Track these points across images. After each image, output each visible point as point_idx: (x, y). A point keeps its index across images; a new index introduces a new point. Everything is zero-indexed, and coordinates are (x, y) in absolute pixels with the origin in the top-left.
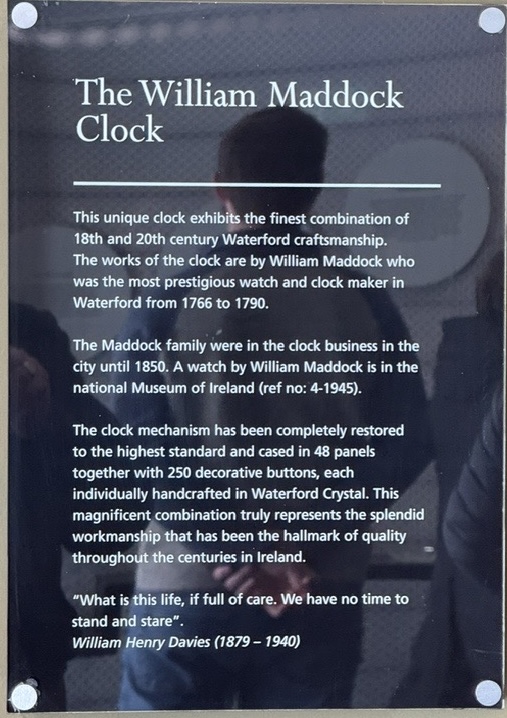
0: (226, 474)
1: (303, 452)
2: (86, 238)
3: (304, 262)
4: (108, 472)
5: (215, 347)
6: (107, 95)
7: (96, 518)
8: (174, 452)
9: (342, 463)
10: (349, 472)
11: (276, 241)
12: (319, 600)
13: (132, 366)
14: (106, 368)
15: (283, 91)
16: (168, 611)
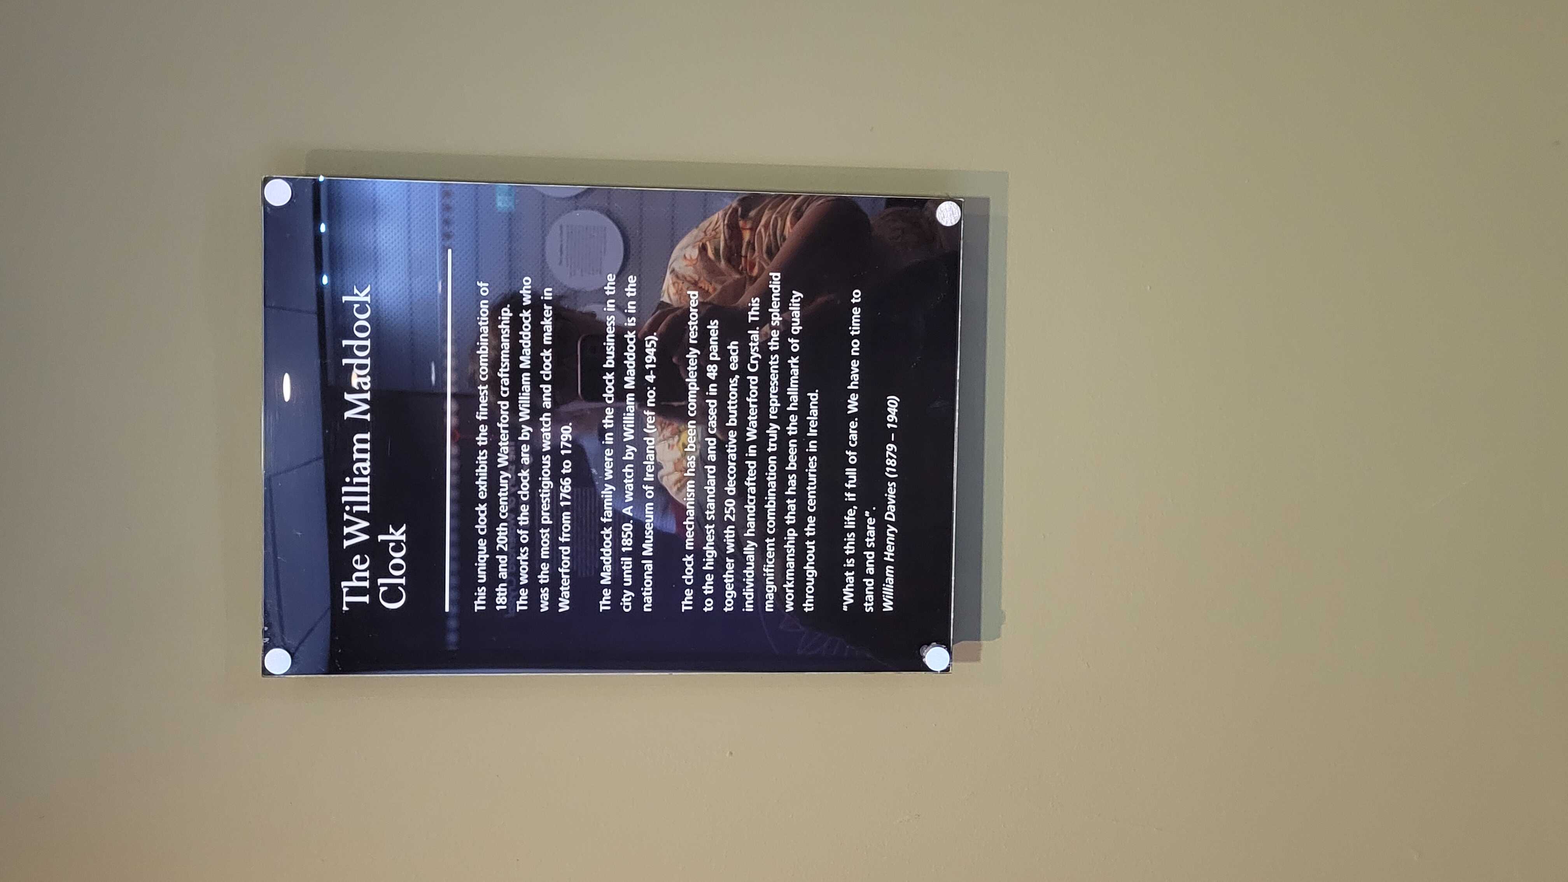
0: (732, 465)
1: (713, 390)
2: (501, 599)
3: (526, 386)
4: (728, 578)
5: (609, 476)
6: (359, 579)
7: (771, 588)
8: (710, 515)
9: (724, 353)
10: (733, 346)
11: (505, 414)
12: (855, 377)
13: (627, 554)
14: (628, 579)
15: (353, 406)
16: (861, 521)
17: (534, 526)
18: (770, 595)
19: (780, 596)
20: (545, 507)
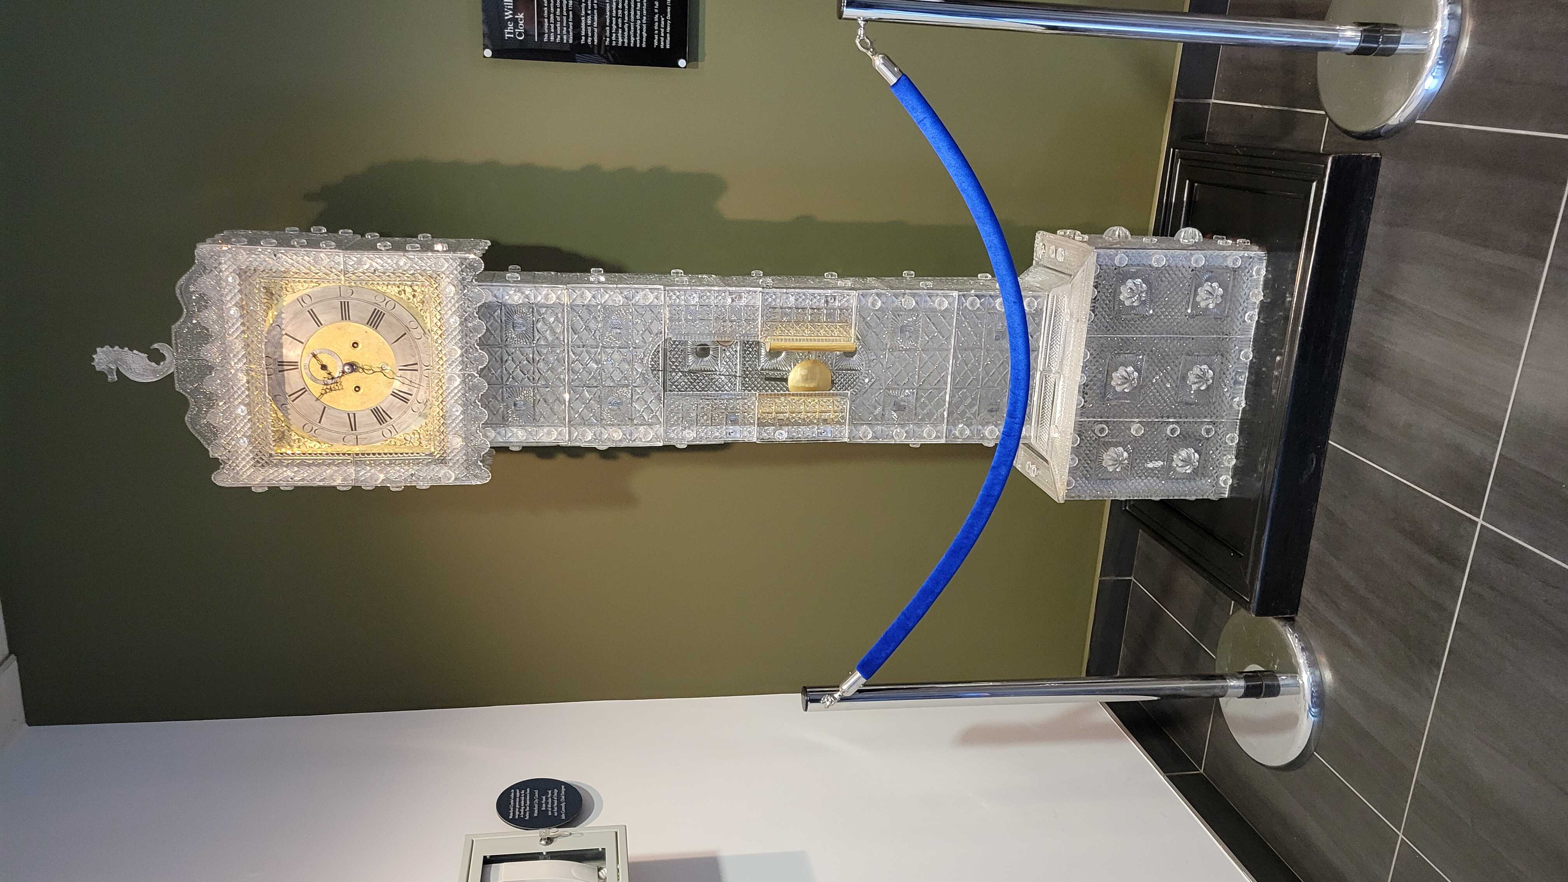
2: (552, 38)
4: (620, 35)
6: (510, 29)
7: (632, 39)
13: (589, 26)
14: (590, 34)
16: (659, 19)
17: (562, 15)
18: (632, 42)
19: (635, 41)
20: (565, 9)
